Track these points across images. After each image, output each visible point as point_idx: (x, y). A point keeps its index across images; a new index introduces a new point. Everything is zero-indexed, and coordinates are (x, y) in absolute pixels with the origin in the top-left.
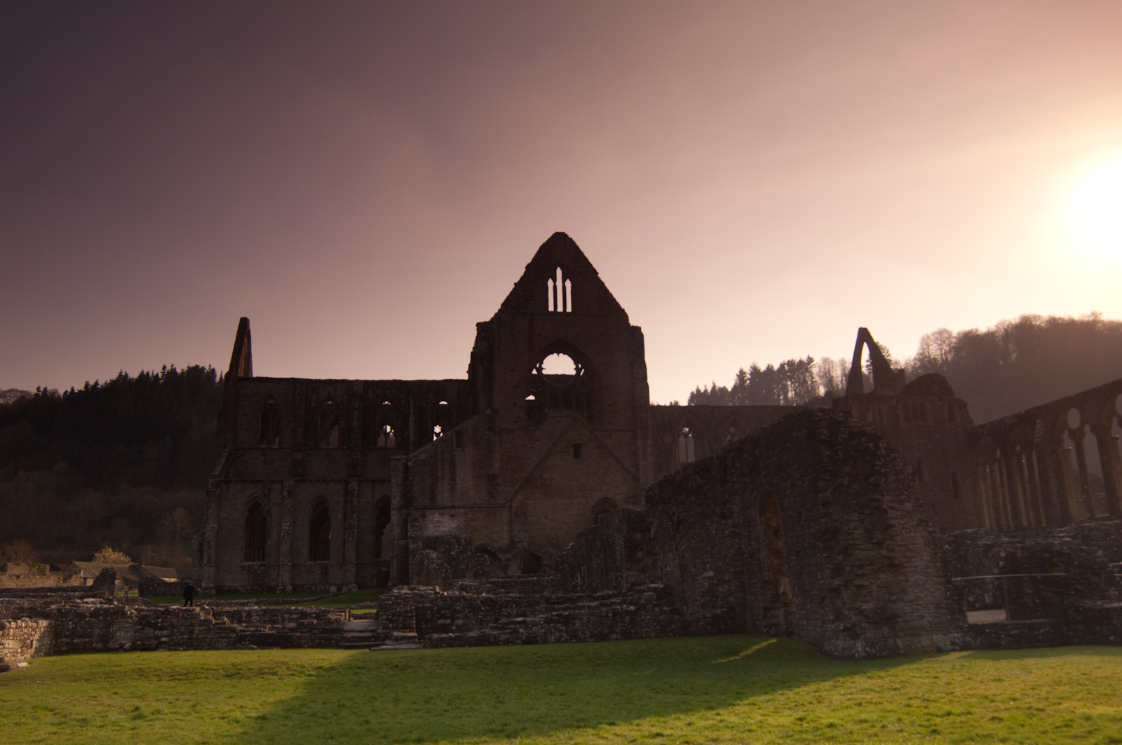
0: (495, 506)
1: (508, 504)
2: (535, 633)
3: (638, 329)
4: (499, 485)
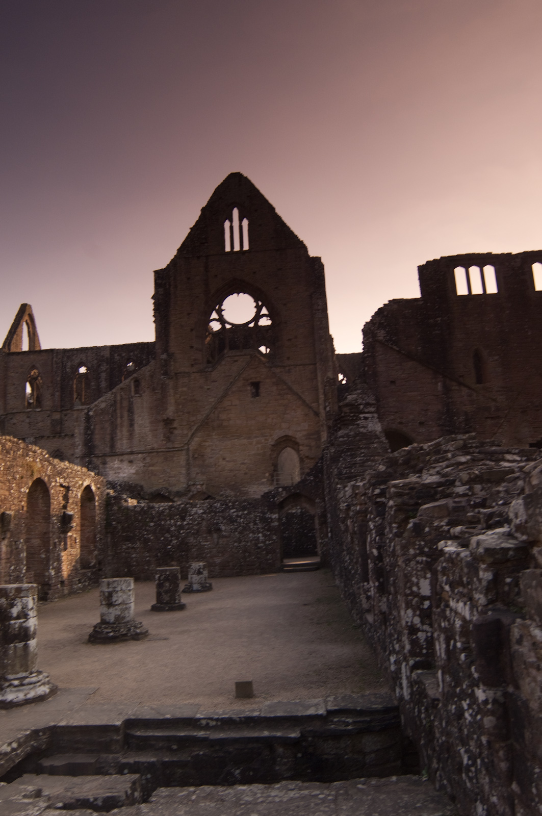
0: (172, 450)
1: (186, 447)
3: (318, 260)
4: (175, 428)
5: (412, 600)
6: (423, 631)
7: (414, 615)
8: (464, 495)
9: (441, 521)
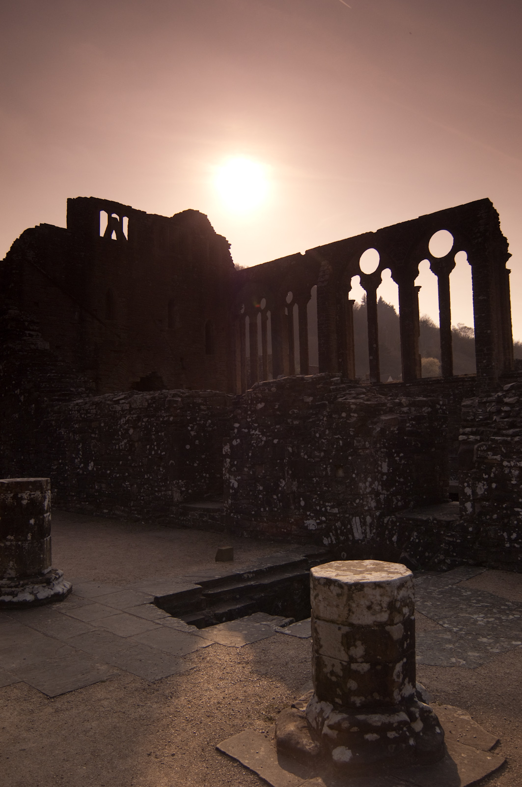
5: (378, 475)
6: (382, 494)
7: (379, 485)
8: (407, 413)
9: (395, 428)
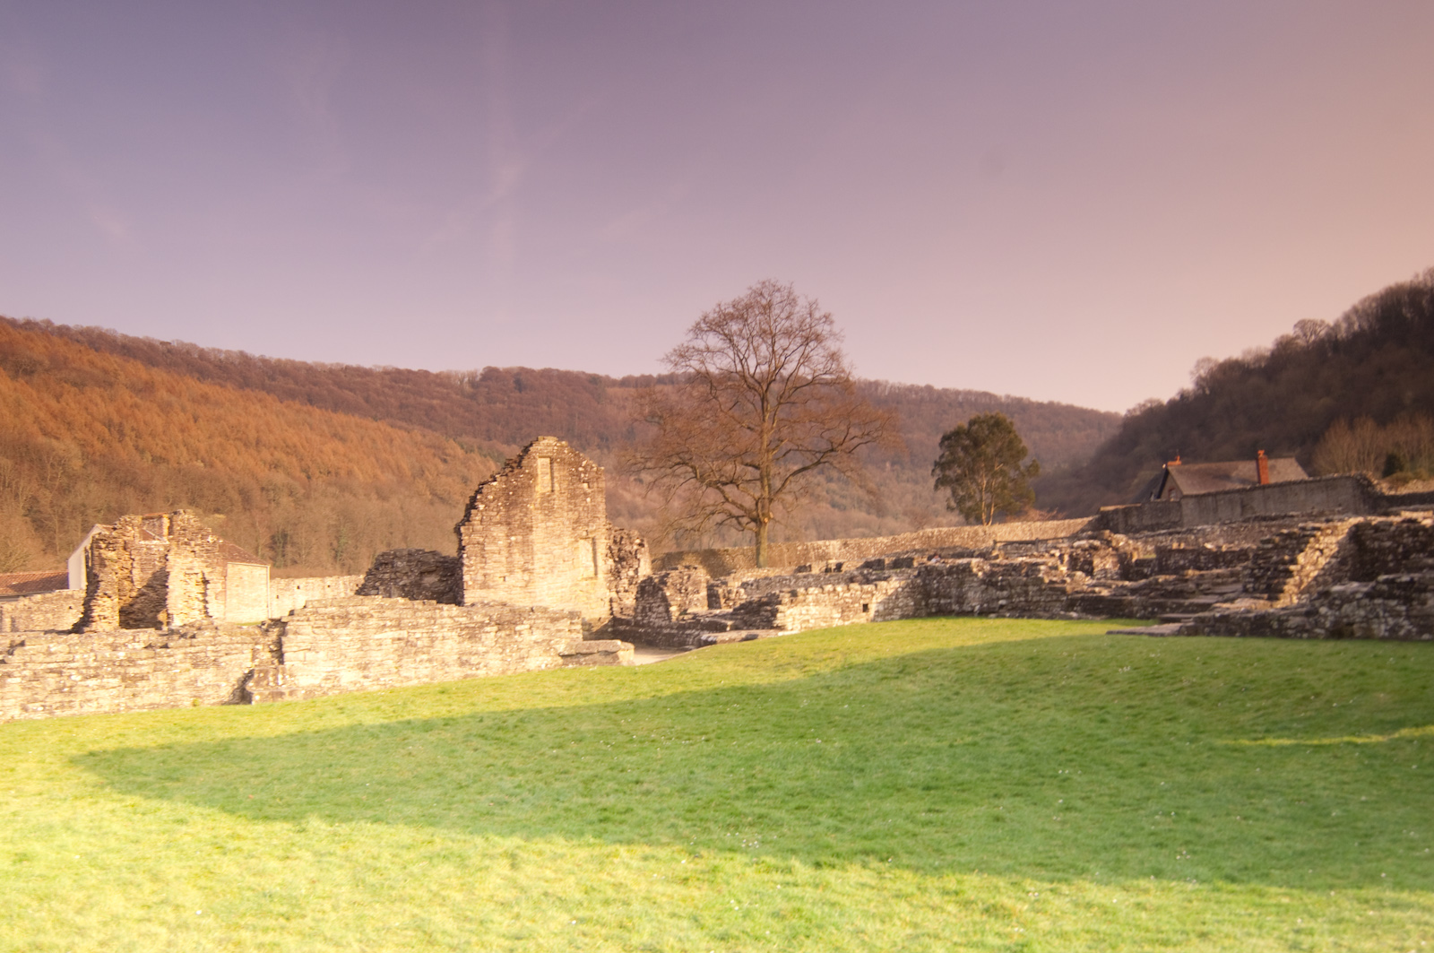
2: (1347, 616)
